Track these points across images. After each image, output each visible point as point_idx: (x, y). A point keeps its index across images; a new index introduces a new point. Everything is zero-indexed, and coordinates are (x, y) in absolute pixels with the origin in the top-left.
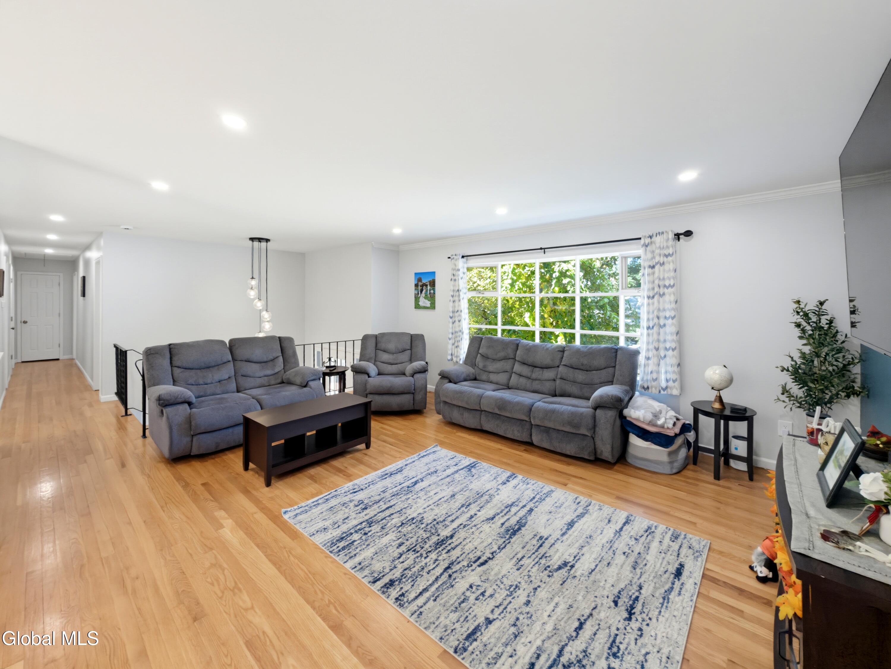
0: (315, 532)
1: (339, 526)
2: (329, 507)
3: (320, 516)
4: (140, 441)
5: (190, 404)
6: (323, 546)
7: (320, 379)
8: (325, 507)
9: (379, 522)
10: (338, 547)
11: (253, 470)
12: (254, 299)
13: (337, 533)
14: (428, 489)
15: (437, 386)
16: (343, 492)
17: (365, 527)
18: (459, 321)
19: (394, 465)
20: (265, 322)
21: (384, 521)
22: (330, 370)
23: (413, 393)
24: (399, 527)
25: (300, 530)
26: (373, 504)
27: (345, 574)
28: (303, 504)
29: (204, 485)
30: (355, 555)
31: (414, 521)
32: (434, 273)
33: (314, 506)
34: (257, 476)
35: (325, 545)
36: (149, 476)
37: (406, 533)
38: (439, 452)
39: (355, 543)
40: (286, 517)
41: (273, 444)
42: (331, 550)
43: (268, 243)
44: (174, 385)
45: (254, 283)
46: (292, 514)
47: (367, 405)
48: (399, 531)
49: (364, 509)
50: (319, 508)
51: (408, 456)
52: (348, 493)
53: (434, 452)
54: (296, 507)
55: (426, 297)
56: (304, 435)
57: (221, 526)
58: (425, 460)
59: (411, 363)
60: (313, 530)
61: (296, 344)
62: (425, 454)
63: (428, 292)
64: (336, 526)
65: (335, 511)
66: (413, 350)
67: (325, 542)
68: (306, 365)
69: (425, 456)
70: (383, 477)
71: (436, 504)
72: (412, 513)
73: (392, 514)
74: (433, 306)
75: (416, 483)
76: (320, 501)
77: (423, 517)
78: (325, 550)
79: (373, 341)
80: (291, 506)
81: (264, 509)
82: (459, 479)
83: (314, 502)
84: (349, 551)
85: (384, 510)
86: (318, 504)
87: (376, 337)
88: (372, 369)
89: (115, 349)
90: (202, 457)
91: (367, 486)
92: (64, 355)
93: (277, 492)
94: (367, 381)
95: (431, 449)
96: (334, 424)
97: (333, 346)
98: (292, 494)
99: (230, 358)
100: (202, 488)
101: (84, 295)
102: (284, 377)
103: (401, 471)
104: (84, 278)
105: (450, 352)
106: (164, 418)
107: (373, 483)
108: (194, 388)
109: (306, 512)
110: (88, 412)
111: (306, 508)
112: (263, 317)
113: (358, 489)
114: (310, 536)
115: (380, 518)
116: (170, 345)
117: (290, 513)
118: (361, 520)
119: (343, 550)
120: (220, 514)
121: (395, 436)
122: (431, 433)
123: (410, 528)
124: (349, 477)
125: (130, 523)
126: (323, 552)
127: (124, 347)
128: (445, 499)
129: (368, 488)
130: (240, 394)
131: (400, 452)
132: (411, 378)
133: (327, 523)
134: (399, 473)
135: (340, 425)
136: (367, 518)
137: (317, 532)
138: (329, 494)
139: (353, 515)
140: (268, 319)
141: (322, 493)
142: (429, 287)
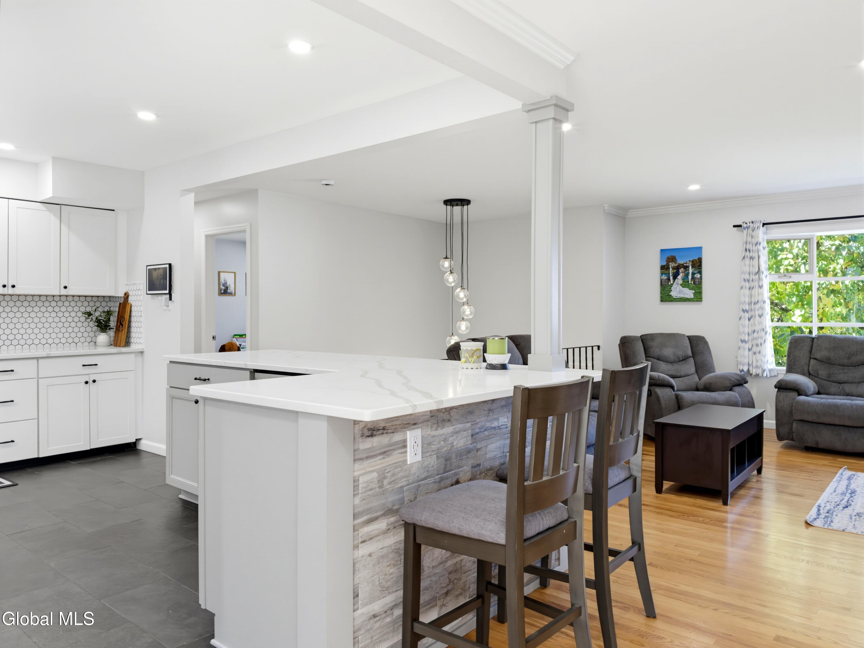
18: (760, 316)
32: (700, 249)
43: (469, 206)
63: (690, 277)
66: (698, 358)
74: (698, 297)
87: (643, 340)
94: (677, 395)
105: (746, 361)
112: (464, 313)
132: (732, 392)
142: (691, 270)
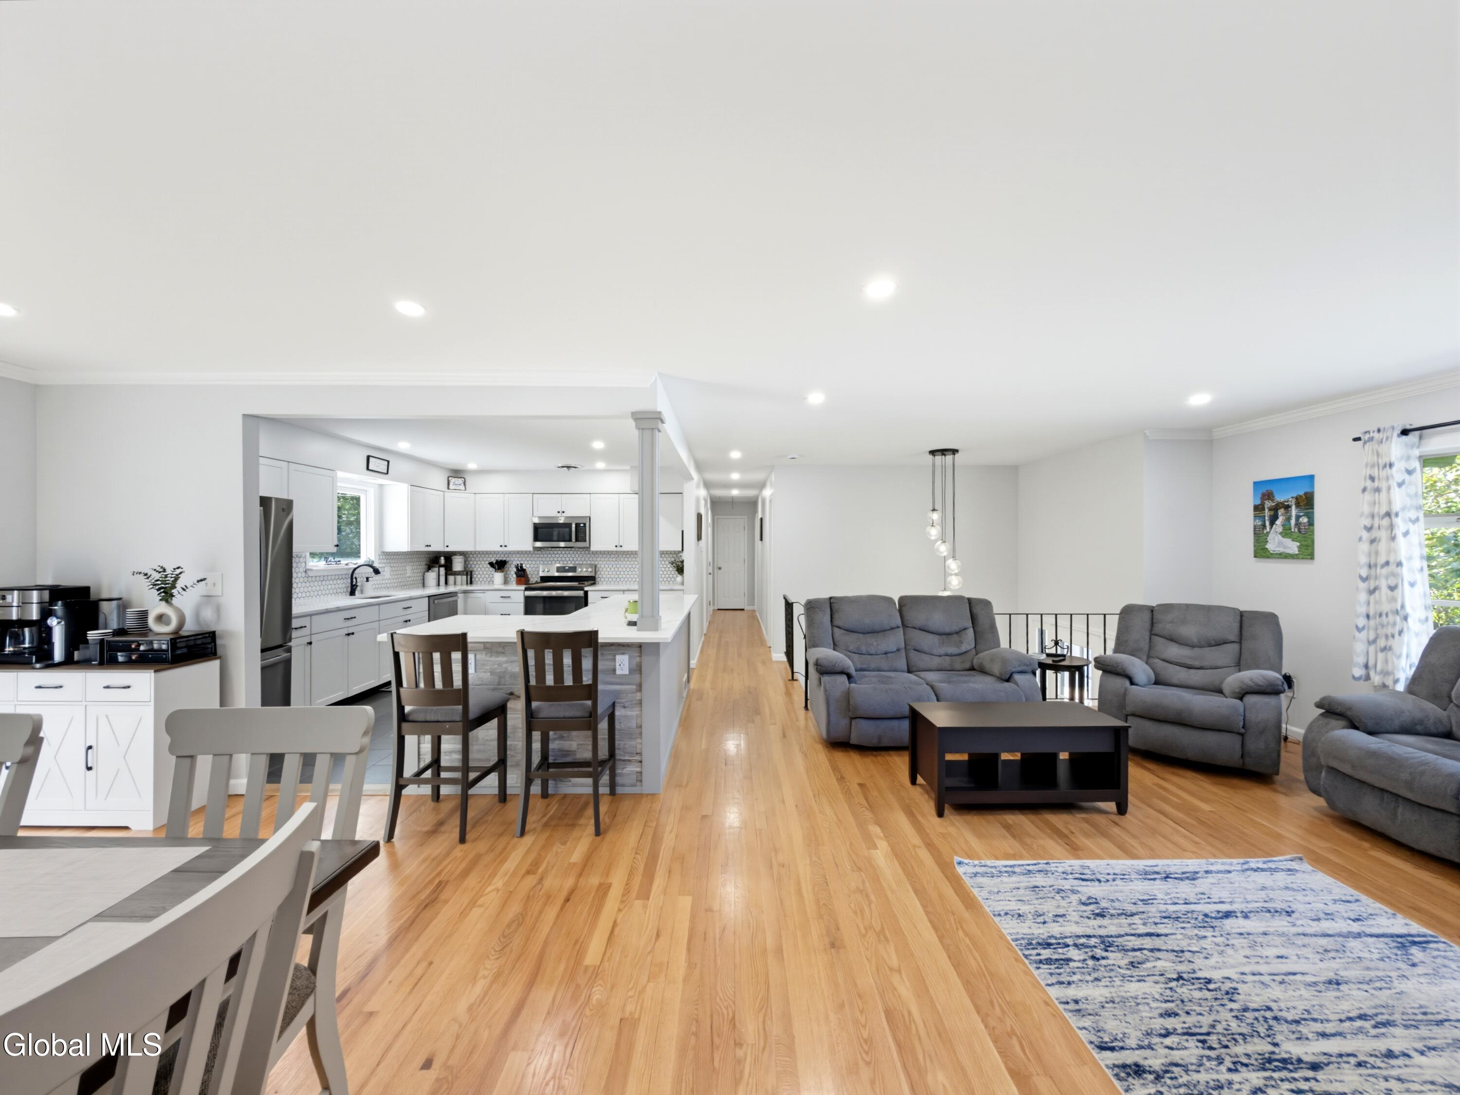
0: (1002, 913)
1: (1044, 923)
2: (1031, 884)
3: (1015, 892)
4: (802, 712)
5: (849, 677)
6: (1013, 940)
7: (1034, 674)
8: (1025, 881)
9: (1128, 950)
10: (1039, 955)
11: (920, 785)
12: (936, 541)
13: (1041, 931)
14: (1260, 939)
15: (1310, 729)
16: (1060, 870)
17: (1095, 947)
18: (1394, 588)
19: (1177, 861)
20: (952, 575)
21: (1138, 953)
22: (1053, 661)
23: (1242, 735)
24: (1171, 980)
25: (980, 899)
26: (1119, 915)
27: (1046, 1003)
28: (989, 863)
29: (860, 785)
30: (1069, 983)
31: (1211, 986)
32: (1311, 478)
33: (1006, 872)
34: (926, 796)
35: (1017, 940)
36: (806, 756)
37: (1186, 1000)
38: (1305, 876)
39: (1072, 964)
40: (960, 870)
41: (949, 757)
42: (1027, 952)
43: (957, 455)
44: (834, 649)
45: (935, 516)
46: (971, 870)
47: (1119, 733)
48: (1171, 989)
49: (1097, 915)
50: (1014, 878)
51: (1215, 856)
52: (1070, 876)
53: (1289, 870)
54: (976, 862)
55: (1286, 532)
56: (996, 756)
57: (875, 847)
58: (1262, 879)
59: (1240, 671)
60: (999, 908)
61: (995, 611)
62: (1261, 865)
63: (1293, 522)
64: (1041, 919)
65: (1040, 896)
66: (1245, 645)
67: (1018, 937)
68: (1012, 648)
69: (1263, 870)
70: (1147, 875)
71: (1278, 978)
72: (1206, 969)
73: (1159, 950)
74: (1307, 552)
75: (1228, 915)
76: (1017, 870)
77: (1235, 989)
78: (1016, 948)
79: (1147, 616)
80: (970, 857)
81: (930, 845)
82: (1361, 955)
83: (1006, 866)
84: (1058, 971)
85: (1140, 935)
86: (1014, 873)
87: (1152, 611)
88: (1139, 668)
89: (784, 600)
90: (863, 749)
91: (1110, 877)
92: (748, 605)
93: (952, 830)
94: (1126, 689)
95: (1281, 861)
96: (1054, 751)
97: (1064, 622)
98: (975, 843)
99: (899, 622)
100: (857, 787)
101: (761, 539)
102: (975, 661)
103: (1194, 879)
104: (761, 519)
105: (1361, 660)
106: (822, 688)
107: (1124, 877)
108: (856, 657)
109: (992, 877)
110: (761, 670)
111: (993, 870)
112: (949, 568)
113: (1091, 877)
114: (994, 915)
115: (1130, 945)
116: (831, 598)
117: (967, 866)
118: (1089, 932)
119: (1047, 964)
120: (875, 830)
121: (1190, 810)
122: (1290, 831)
123: (1197, 994)
124: (1075, 851)
125: (783, 802)
126: (1010, 948)
127: (791, 599)
128: (1309, 979)
129: (1111, 883)
130: (910, 675)
131: (1196, 843)
132: (1238, 701)
133: (1024, 909)
134: (1187, 881)
135: (1064, 756)
136: (1102, 932)
137: (1006, 914)
138: (1035, 864)
139: (1074, 916)
140: (956, 571)
141: (1021, 857)
142: (1294, 511)
